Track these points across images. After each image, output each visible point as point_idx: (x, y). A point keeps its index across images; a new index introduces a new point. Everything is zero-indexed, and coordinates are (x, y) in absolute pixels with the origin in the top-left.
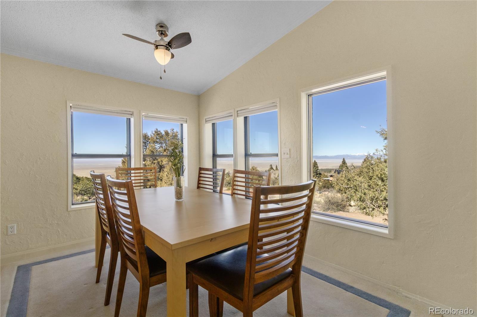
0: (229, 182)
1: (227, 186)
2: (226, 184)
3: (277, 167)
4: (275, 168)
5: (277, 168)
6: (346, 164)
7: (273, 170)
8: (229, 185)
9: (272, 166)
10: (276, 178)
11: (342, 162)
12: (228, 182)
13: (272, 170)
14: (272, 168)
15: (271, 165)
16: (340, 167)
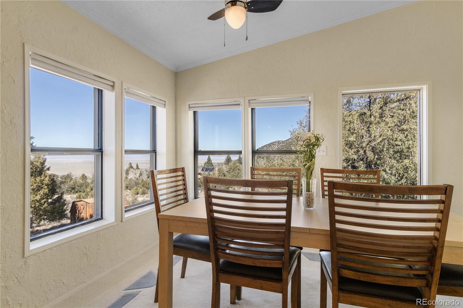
0: (73, 187)
1: (69, 192)
2: (68, 190)
3: (137, 165)
4: (135, 167)
5: (138, 167)
6: (211, 161)
7: (133, 168)
8: (73, 191)
9: (132, 165)
10: (137, 179)
11: (208, 159)
12: (71, 187)
13: (132, 170)
14: (131, 167)
15: (130, 163)
16: (205, 164)
